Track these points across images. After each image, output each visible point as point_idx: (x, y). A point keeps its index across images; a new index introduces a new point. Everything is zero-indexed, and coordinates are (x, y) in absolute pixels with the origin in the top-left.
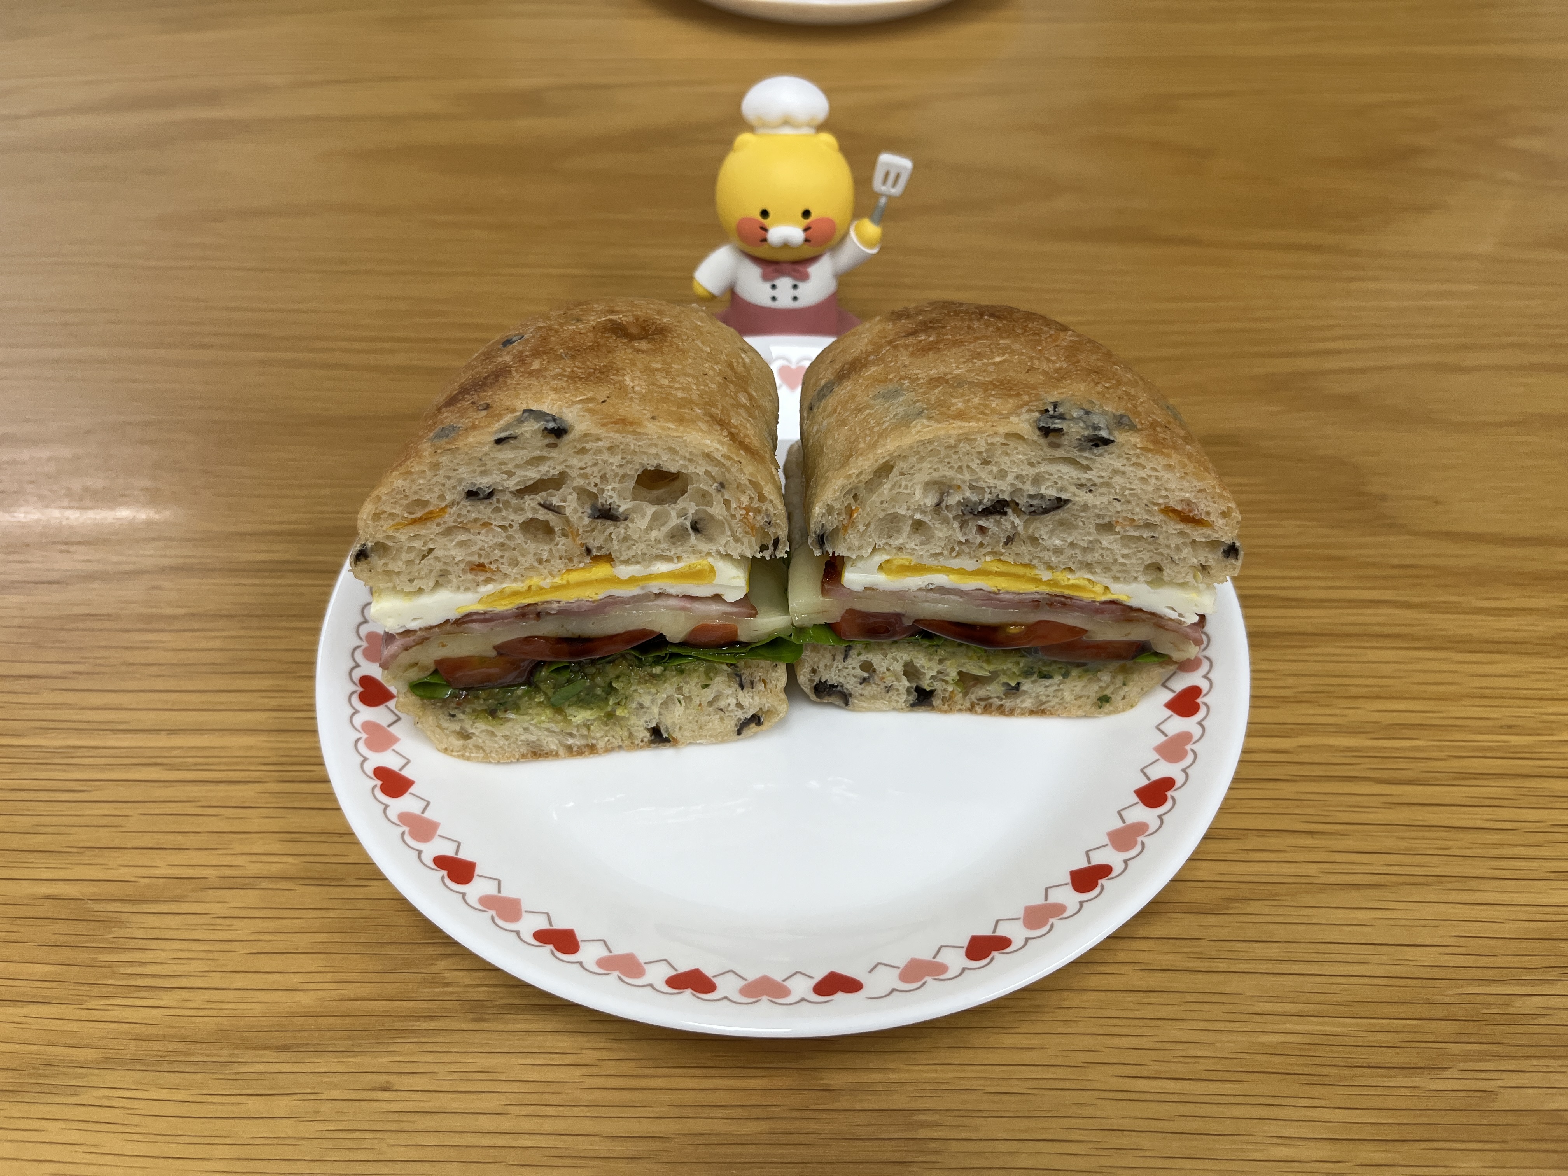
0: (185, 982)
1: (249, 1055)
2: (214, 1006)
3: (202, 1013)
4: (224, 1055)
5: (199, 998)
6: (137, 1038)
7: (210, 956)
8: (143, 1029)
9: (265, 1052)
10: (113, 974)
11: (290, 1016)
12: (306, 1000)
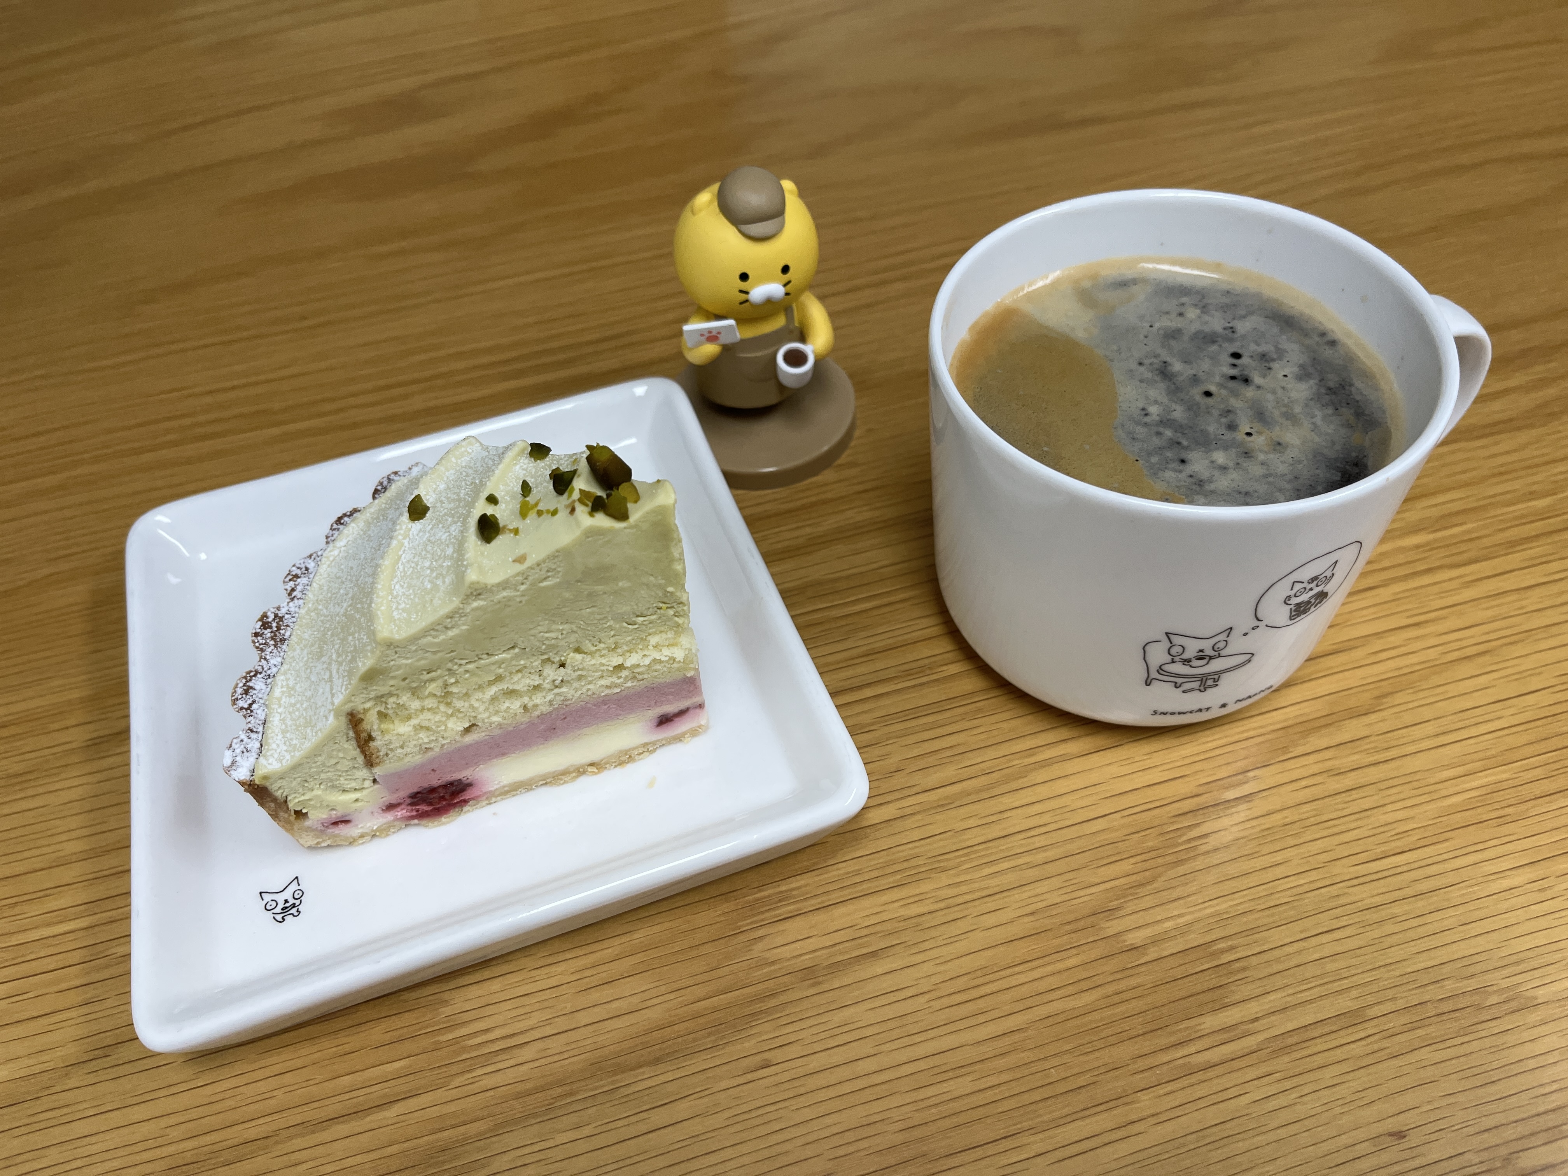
0: (537, 1034)
1: (627, 1078)
2: (573, 1046)
3: (566, 1056)
4: (606, 1084)
5: (555, 1044)
6: (518, 1096)
7: (546, 1004)
8: (520, 1087)
9: (641, 1070)
10: (465, 1049)
11: (648, 1032)
12: (654, 1015)
